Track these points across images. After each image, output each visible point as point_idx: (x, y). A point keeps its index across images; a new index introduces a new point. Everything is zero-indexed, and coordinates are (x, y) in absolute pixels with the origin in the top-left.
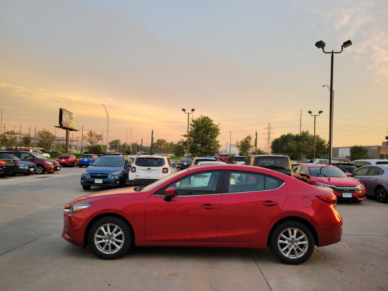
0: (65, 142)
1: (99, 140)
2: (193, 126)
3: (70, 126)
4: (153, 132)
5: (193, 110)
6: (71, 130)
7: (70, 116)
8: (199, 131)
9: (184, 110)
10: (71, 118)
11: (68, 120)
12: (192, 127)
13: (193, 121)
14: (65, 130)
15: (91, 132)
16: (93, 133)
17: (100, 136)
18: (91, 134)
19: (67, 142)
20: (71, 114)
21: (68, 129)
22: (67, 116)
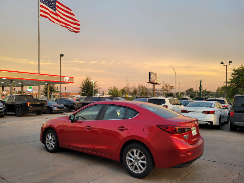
0: (153, 92)
1: (171, 89)
2: (235, 74)
3: (156, 82)
4: (201, 82)
5: (230, 62)
6: (156, 84)
7: (156, 76)
8: (239, 78)
9: (222, 63)
10: (156, 77)
11: (154, 79)
12: (233, 75)
13: (235, 71)
14: (153, 84)
15: (166, 85)
16: (168, 84)
17: (172, 87)
18: (167, 86)
19: (154, 92)
20: (156, 74)
21: (155, 84)
22: (153, 76)
